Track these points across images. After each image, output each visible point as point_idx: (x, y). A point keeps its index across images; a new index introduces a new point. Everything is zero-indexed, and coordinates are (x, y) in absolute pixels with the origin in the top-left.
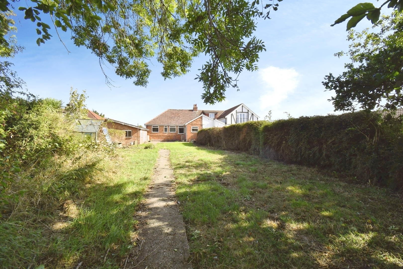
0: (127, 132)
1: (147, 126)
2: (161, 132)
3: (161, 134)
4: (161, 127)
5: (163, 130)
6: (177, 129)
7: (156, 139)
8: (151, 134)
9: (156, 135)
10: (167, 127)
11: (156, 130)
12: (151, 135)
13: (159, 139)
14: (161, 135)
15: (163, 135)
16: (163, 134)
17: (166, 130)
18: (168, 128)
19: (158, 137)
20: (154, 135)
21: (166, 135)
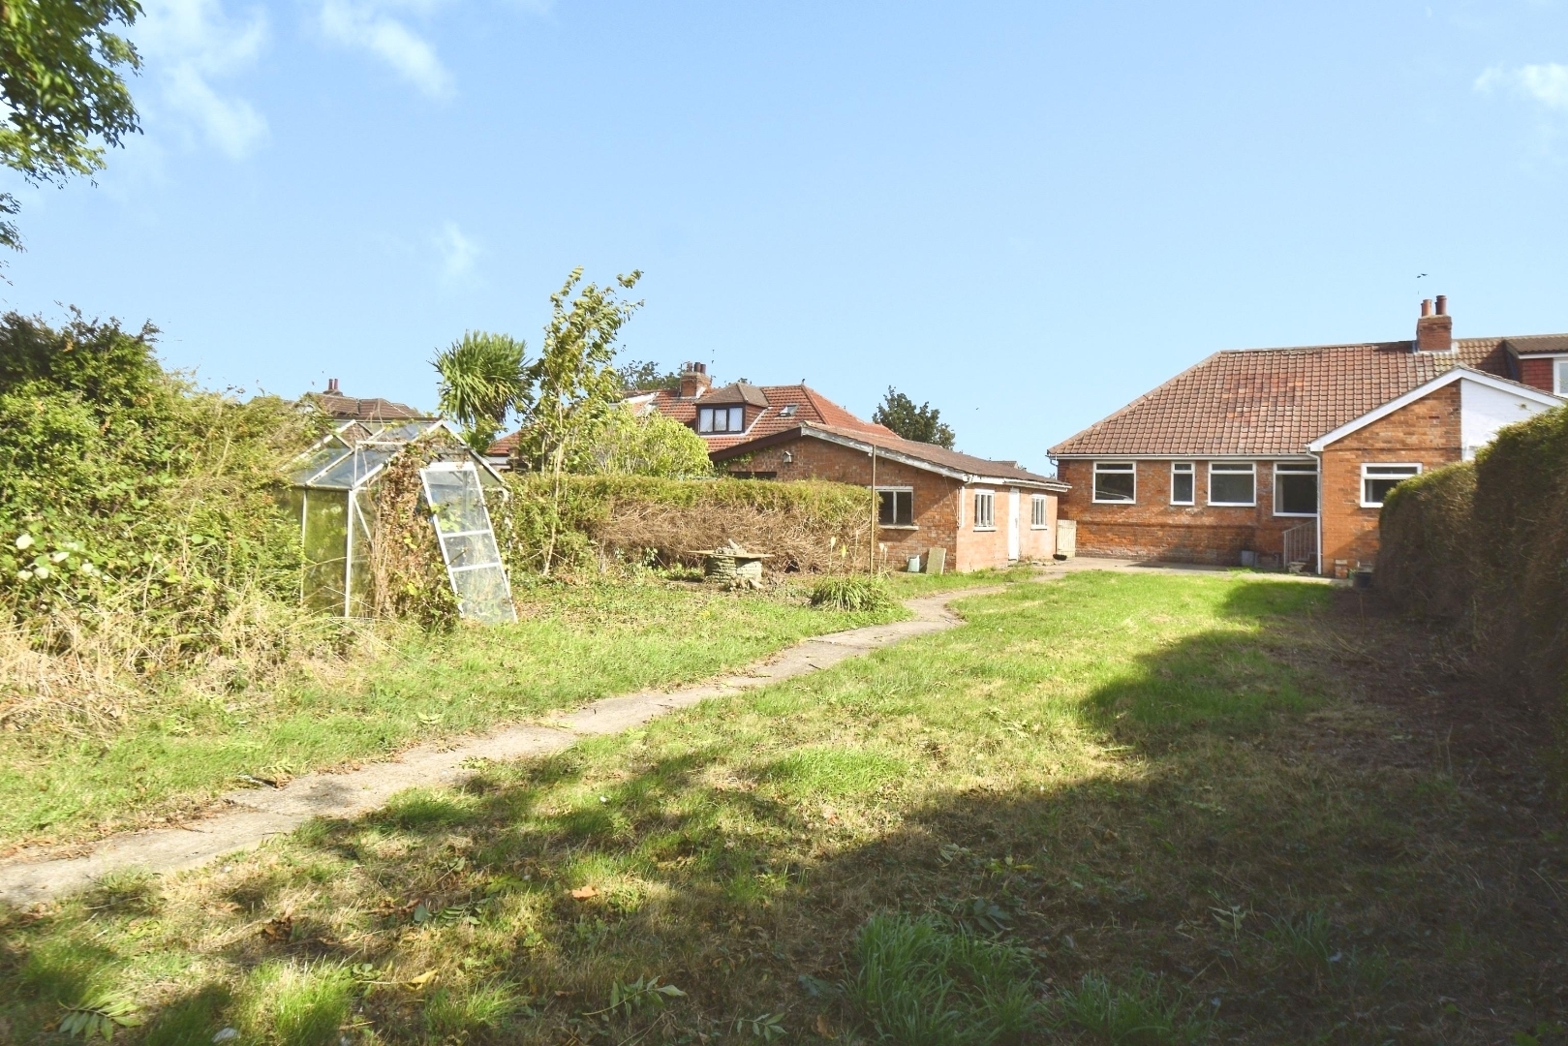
0: (887, 496)
1: (1067, 465)
2: (1150, 503)
3: (1151, 515)
4: (1150, 471)
5: (1163, 491)
6: (1265, 484)
7: (1119, 544)
8: (1085, 510)
9: (1120, 518)
10: (1193, 471)
11: (1116, 484)
12: (1087, 518)
13: (1135, 543)
14: (1153, 521)
15: (1161, 519)
16: (1165, 513)
17: (1183, 486)
18: (1201, 476)
19: (1134, 532)
20: (1108, 518)
21: (1185, 519)
